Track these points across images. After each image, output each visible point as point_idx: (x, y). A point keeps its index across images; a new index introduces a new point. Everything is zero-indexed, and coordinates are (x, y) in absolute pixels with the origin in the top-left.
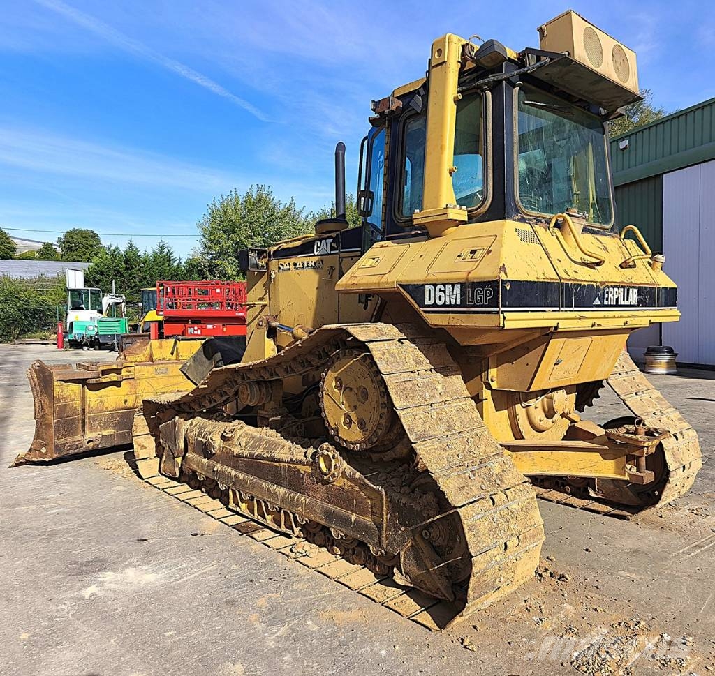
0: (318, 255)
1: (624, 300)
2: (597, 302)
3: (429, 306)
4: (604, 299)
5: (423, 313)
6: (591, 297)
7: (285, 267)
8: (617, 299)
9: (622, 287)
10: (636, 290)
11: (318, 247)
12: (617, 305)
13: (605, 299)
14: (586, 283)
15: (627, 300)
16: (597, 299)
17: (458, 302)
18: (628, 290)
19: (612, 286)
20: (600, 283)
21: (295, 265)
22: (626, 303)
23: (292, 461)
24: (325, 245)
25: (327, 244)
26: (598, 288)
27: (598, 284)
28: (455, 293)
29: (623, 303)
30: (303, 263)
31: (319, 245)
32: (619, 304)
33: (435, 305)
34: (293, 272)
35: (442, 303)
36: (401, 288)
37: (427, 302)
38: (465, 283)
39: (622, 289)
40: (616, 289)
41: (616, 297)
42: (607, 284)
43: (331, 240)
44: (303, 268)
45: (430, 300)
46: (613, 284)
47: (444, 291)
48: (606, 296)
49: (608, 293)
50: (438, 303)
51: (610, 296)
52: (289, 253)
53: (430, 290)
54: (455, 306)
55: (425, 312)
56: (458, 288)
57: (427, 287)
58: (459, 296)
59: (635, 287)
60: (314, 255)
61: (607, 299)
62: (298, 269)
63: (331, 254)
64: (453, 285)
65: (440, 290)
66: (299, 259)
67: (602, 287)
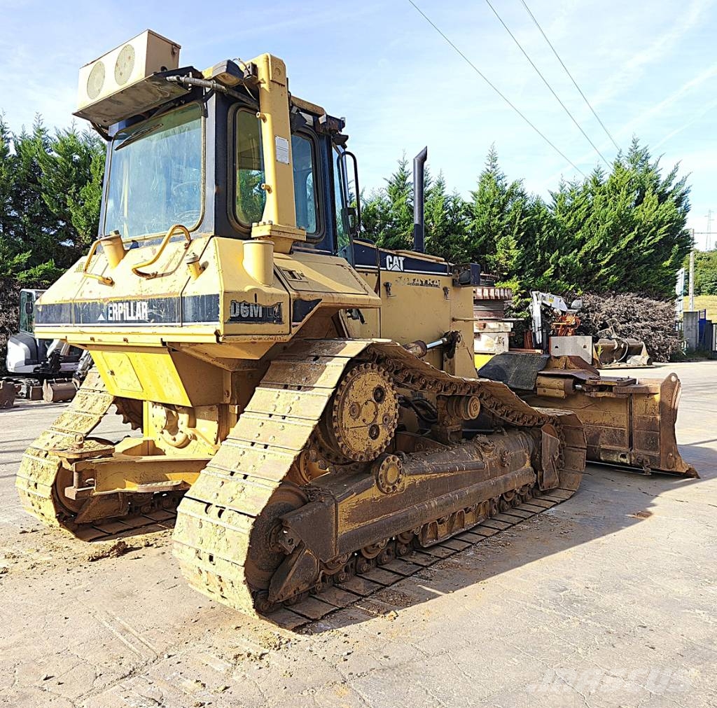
1: (130, 315)
2: (101, 318)
4: (107, 314)
6: (95, 314)
8: (122, 315)
9: (127, 301)
10: (145, 304)
12: (123, 321)
13: (109, 315)
14: (91, 302)
15: (135, 314)
16: (101, 316)
18: (135, 304)
19: (115, 302)
20: (104, 299)
22: (132, 318)
26: (102, 306)
27: (102, 300)
29: (129, 318)
32: (125, 319)
39: (127, 304)
40: (120, 304)
41: (120, 312)
42: (110, 300)
46: (116, 299)
48: (110, 312)
49: (111, 308)
51: (115, 311)
59: (144, 301)
61: (111, 315)
67: (105, 304)
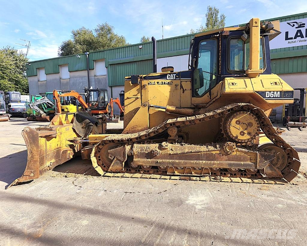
0: (169, 80)
3: (268, 98)
5: (265, 100)
7: (152, 83)
11: (169, 77)
17: (279, 96)
21: (158, 83)
23: (209, 151)
24: (172, 76)
25: (173, 76)
28: (278, 94)
30: (162, 82)
31: (169, 76)
33: (270, 97)
34: (157, 85)
35: (273, 96)
36: (256, 93)
37: (267, 97)
38: (281, 91)
43: (175, 75)
44: (162, 84)
45: (268, 96)
47: (274, 94)
50: (271, 96)
52: (153, 78)
53: (268, 93)
54: (278, 97)
55: (266, 99)
56: (279, 93)
57: (267, 93)
58: (279, 95)
60: (167, 80)
62: (159, 84)
63: (175, 79)
64: (277, 92)
65: (272, 93)
66: (160, 81)
